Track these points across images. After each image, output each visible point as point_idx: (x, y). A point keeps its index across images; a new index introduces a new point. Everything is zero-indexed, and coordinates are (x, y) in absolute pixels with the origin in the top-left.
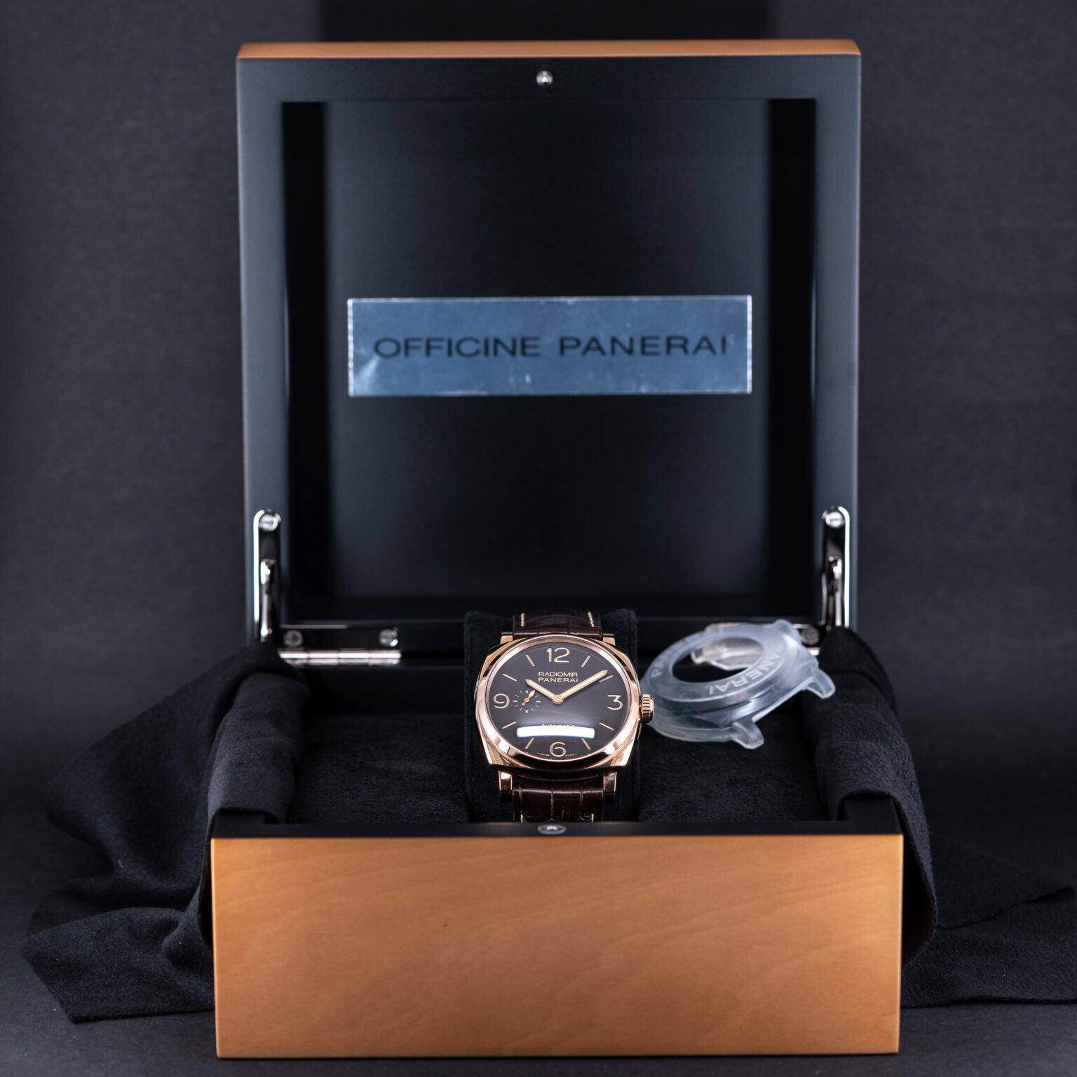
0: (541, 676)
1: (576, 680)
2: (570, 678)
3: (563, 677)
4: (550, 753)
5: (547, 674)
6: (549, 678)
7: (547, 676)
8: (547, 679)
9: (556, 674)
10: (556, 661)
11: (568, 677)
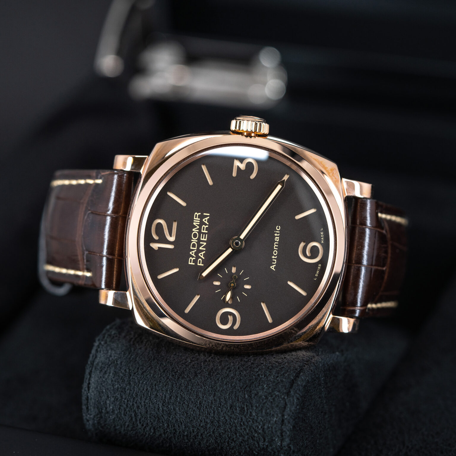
0: (195, 261)
1: (207, 216)
2: (202, 223)
3: (200, 232)
4: (316, 264)
5: (192, 253)
6: (199, 251)
7: (197, 254)
8: (201, 254)
9: (194, 241)
10: (172, 239)
11: (200, 226)
